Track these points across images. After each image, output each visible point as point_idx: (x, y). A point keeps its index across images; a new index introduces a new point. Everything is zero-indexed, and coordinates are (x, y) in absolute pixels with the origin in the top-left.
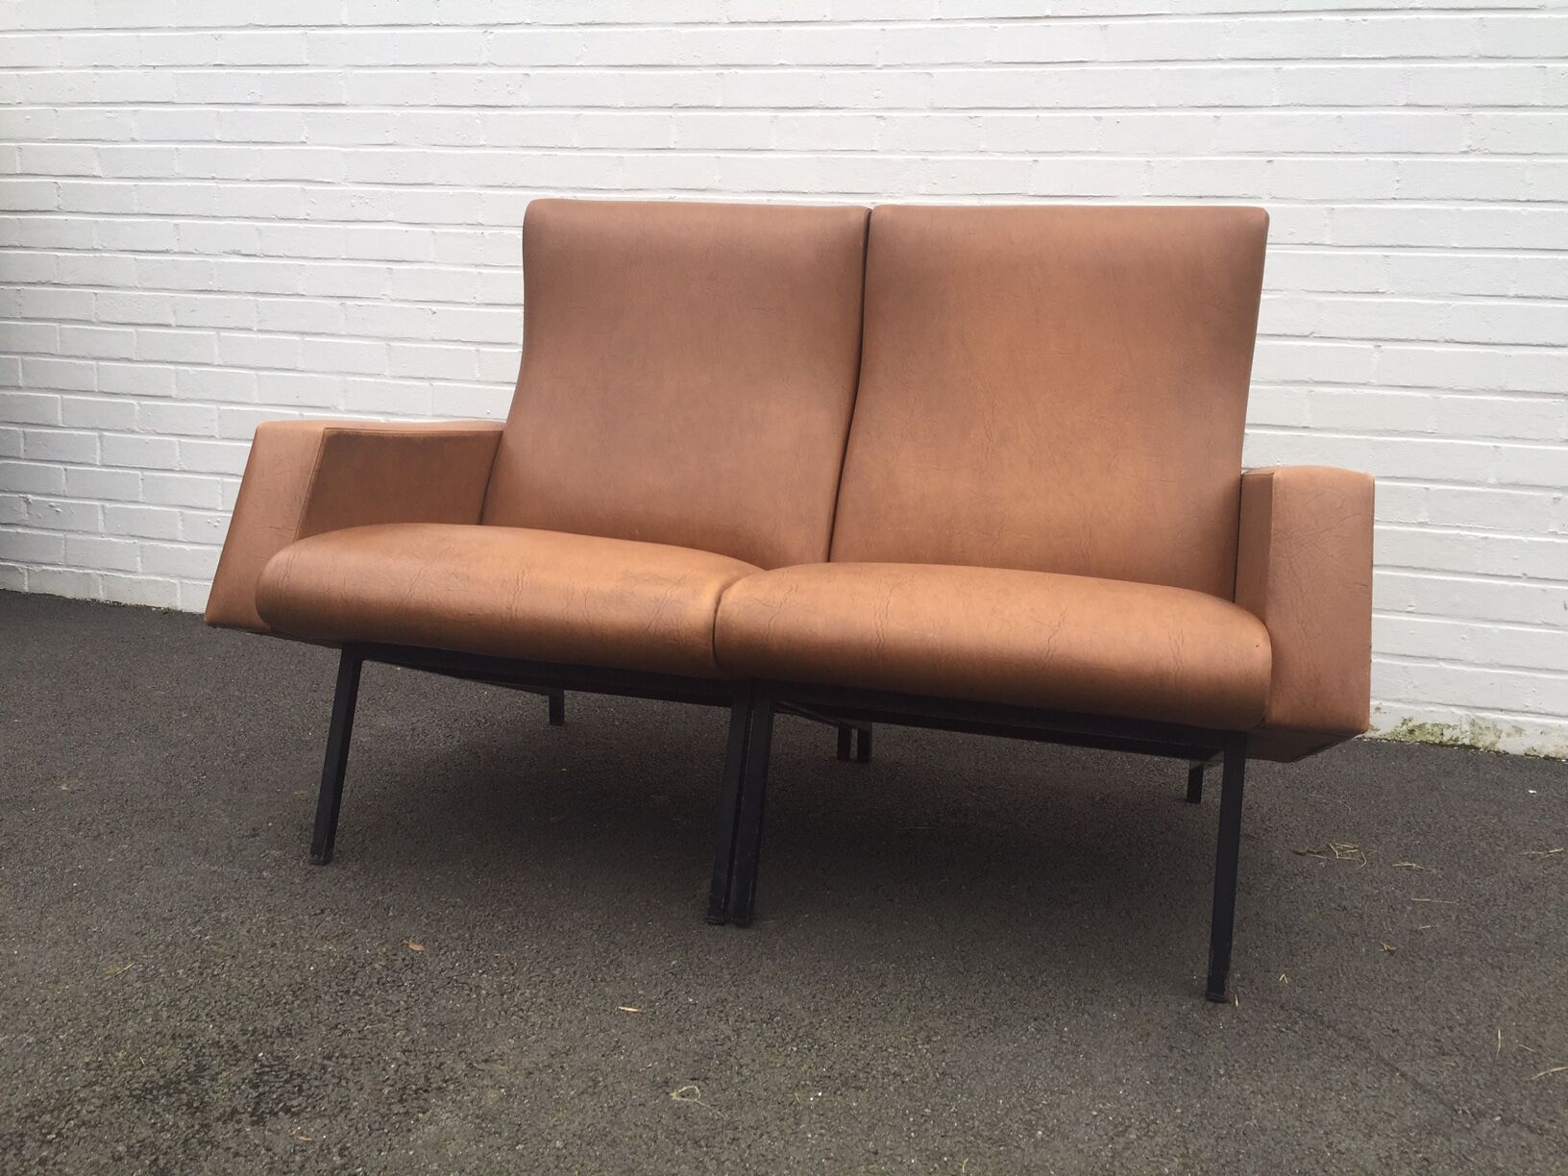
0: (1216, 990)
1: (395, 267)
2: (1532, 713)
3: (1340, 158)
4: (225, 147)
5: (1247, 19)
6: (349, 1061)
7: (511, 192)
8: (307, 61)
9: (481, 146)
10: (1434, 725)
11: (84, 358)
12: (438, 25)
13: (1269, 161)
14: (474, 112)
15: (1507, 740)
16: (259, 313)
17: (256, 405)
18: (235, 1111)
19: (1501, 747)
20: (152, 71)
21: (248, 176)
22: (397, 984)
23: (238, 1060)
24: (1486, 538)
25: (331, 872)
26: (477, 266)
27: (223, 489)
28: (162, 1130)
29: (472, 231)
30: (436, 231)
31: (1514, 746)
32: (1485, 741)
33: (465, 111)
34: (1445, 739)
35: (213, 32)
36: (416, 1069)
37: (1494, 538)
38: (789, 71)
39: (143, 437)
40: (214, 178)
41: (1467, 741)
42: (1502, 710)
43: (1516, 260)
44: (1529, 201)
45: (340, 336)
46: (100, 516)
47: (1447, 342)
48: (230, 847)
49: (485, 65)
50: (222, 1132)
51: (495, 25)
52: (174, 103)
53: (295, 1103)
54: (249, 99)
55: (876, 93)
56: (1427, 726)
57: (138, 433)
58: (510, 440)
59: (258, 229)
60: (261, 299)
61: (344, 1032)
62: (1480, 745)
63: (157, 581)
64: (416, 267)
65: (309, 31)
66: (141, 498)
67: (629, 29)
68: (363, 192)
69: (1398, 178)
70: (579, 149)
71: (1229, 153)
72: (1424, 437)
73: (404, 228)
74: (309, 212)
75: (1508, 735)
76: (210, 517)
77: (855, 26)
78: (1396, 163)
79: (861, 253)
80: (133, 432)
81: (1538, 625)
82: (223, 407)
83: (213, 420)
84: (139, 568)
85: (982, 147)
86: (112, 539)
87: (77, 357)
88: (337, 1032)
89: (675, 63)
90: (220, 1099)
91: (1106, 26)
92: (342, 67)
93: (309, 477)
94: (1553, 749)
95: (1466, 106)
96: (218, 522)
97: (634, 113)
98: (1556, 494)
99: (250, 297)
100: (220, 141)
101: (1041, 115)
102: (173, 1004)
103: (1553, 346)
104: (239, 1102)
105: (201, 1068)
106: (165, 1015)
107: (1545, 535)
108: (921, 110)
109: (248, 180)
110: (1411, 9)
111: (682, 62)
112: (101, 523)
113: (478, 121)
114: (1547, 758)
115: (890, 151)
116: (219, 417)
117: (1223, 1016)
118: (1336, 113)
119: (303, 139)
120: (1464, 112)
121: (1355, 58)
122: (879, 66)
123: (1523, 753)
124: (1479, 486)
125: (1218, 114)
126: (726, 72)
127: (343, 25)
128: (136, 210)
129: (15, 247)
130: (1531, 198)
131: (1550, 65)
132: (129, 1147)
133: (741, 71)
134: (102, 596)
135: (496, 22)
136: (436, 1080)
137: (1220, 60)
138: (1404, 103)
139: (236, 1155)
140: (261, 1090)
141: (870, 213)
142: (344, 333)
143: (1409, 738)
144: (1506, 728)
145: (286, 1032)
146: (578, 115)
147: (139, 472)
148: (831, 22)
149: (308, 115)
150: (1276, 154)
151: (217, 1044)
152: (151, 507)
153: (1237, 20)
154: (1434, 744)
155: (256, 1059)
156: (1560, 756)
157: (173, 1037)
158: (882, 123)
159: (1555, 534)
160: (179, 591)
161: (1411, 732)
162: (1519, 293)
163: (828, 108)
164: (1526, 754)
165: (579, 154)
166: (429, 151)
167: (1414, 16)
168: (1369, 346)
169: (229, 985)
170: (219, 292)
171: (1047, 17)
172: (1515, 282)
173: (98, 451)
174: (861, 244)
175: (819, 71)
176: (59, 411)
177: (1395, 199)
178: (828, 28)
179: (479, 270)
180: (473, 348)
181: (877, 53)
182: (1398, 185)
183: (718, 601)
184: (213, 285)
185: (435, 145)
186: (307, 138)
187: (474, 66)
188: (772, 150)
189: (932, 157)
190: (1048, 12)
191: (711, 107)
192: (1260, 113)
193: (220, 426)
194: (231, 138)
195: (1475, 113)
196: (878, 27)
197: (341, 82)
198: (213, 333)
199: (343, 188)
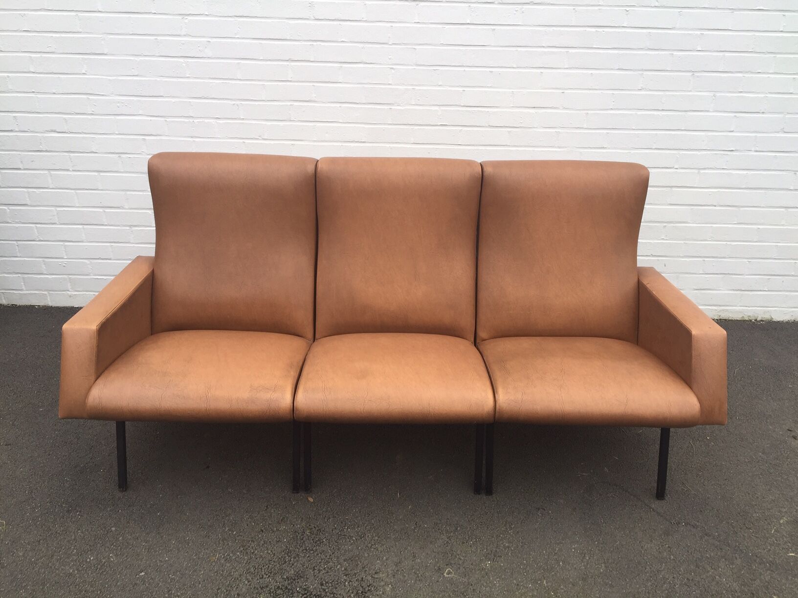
1: (147, 138)
3: (591, 92)
4: (37, 75)
5: (555, 28)
7: (207, 101)
8: (80, 30)
9: (187, 77)
12: (155, 13)
13: (563, 92)
14: (181, 60)
16: (72, 162)
21: (54, 91)
26: (192, 138)
27: (65, 248)
29: (188, 120)
30: (167, 120)
33: (176, 59)
35: (21, 12)
36: (355, 582)
38: (347, 44)
39: (14, 225)
40: (34, 92)
43: (656, 134)
45: (121, 172)
49: (184, 35)
51: (188, 15)
54: (48, 50)
55: (390, 57)
57: (11, 223)
59: (65, 119)
60: (72, 155)
61: (319, 571)
63: (36, 293)
64: (158, 138)
65: (80, 14)
66: (18, 255)
67: (263, 20)
68: (123, 100)
69: (614, 100)
70: (241, 80)
71: (546, 89)
73: (149, 118)
74: (93, 110)
76: (60, 262)
77: (377, 24)
80: (8, 223)
82: (59, 209)
83: (54, 216)
84: (24, 288)
85: (440, 84)
86: (5, 275)
89: (288, 38)
91: (494, 29)
92: (102, 34)
95: (642, 70)
96: (65, 264)
97: (268, 62)
98: (664, 225)
99: (66, 154)
100: (34, 72)
102: (249, 572)
103: (667, 168)
106: (250, 578)
107: (659, 240)
108: (411, 65)
109: (54, 93)
110: (623, 27)
111: (292, 38)
113: (185, 65)
116: (57, 214)
117: (594, 494)
118: (590, 72)
119: (84, 71)
120: (641, 72)
121: (598, 48)
122: (390, 44)
125: (542, 71)
126: (315, 43)
127: (99, 11)
130: (664, 109)
131: (675, 53)
133: (323, 44)
135: (188, 13)
136: (365, 587)
137: (544, 47)
138: (617, 68)
142: (122, 171)
145: (299, 576)
146: (239, 64)
147: (15, 242)
148: (366, 21)
149: (86, 59)
150: (566, 89)
152: (26, 259)
153: (551, 29)
158: (393, 71)
159: (663, 239)
160: (49, 297)
163: (367, 63)
165: (241, 82)
166: (158, 79)
169: (261, 556)
170: (47, 151)
171: (468, 24)
172: (655, 143)
175: (362, 45)
177: (612, 109)
178: (365, 24)
179: (194, 139)
181: (389, 37)
182: (613, 103)
184: (41, 148)
185: (162, 76)
186: (86, 71)
187: (179, 36)
188: (340, 82)
189: (417, 88)
190: (468, 22)
191: (309, 61)
192: (559, 71)
193: (58, 218)
194: (41, 71)
195: (645, 73)
196: (389, 25)
197: (103, 42)
198: (46, 172)
199: (111, 98)
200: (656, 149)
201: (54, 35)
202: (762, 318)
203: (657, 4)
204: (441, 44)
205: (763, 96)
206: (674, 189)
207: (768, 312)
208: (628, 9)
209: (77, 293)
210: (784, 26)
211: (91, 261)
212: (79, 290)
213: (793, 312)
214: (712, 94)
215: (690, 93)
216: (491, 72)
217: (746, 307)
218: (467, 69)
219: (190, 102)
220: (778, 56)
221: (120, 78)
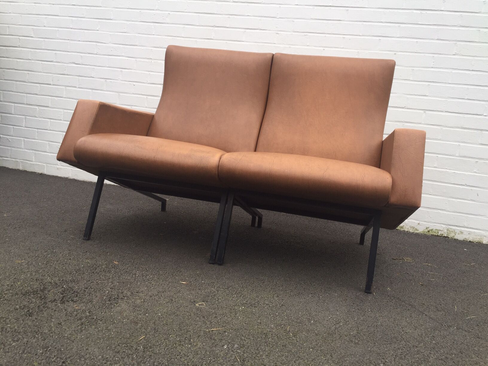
0: (368, 290)
1: (123, 70)
2: (466, 227)
3: (416, 54)
5: (391, 10)
6: (93, 290)
7: (161, 49)
8: (101, 5)
10: (436, 230)
11: (22, 93)
13: (395, 54)
14: (152, 24)
15: (458, 235)
16: (79, 82)
18: (55, 300)
19: (456, 237)
20: (52, 5)
22: (110, 272)
23: (57, 287)
24: (455, 172)
25: (89, 242)
26: (149, 71)
28: (31, 303)
29: (148, 61)
30: (137, 60)
31: (460, 237)
32: (451, 235)
33: (149, 24)
34: (439, 234)
36: (115, 293)
37: (457, 173)
38: (250, 17)
39: (39, 119)
40: (69, 40)
41: (446, 235)
42: (457, 226)
43: (468, 88)
44: (473, 70)
46: (23, 143)
47: (446, 112)
48: (57, 234)
49: (156, 10)
50: (50, 305)
52: (58, 16)
53: (75, 299)
54: (82, 16)
55: (277, 26)
56: (433, 230)
58: (156, 118)
59: (81, 56)
60: (80, 78)
61: (92, 282)
62: (449, 236)
63: (39, 164)
66: (36, 138)
68: (115, 46)
69: (434, 61)
70: (183, 37)
71: (382, 51)
72: (438, 141)
73: (127, 58)
74: (97, 51)
75: (458, 234)
76: (58, 145)
77: (272, 5)
78: (433, 56)
79: (270, 67)
80: (36, 117)
81: (469, 200)
82: (65, 111)
84: (34, 160)
85: (308, 44)
86: (26, 150)
87: (20, 92)
88: (90, 282)
89: (215, 13)
90: (50, 296)
91: (348, 10)
92: (112, 8)
93: (93, 116)
94: (472, 239)
95: (456, 41)
97: (201, 27)
98: (477, 160)
99: (77, 77)
100: (72, 28)
101: (326, 36)
102: (37, 272)
103: (478, 115)
104: (57, 297)
105: (45, 288)
106: (34, 274)
107: (472, 173)
108: (290, 32)
109: (79, 41)
110: (440, 10)
112: (23, 145)
113: (153, 27)
114: (470, 242)
115: (280, 44)
117: (370, 297)
118: (416, 40)
119: (98, 29)
122: (278, 18)
123: (462, 240)
124: (453, 156)
125: (380, 39)
126: (231, 16)
128: (43, 48)
129: (4, 57)
130: (474, 69)
131: (481, 30)
132: (20, 307)
133: (235, 17)
134: (21, 168)
136: (121, 296)
137: (382, 22)
138: (437, 39)
139: (55, 311)
140: (64, 295)
141: (273, 55)
142: (105, 90)
143: (428, 233)
144: (458, 232)
145: (73, 281)
147: (36, 130)
148: (264, 3)
149: (100, 22)
150: (397, 52)
151: (51, 283)
152: (40, 141)
153: (388, 10)
154: (435, 236)
155: (63, 287)
156: (474, 241)
157: (36, 280)
158: (278, 35)
159: (475, 172)
160: (46, 168)
161: (429, 231)
162: (469, 98)
163: (261, 30)
164: (463, 240)
165: (183, 39)
166: (136, 35)
167: (441, 12)
168: (422, 112)
169: (55, 268)
170: (67, 75)
171: (330, 6)
172: (467, 95)
173: (24, 123)
174: (270, 64)
175: (259, 18)
176: (13, 109)
177: (432, 67)
178: (263, 5)
179: (150, 73)
180: (145, 97)
181: (278, 14)
182: (433, 63)
183: (220, 158)
184: (65, 72)
185: (139, 33)
186: (99, 29)
187: (153, 10)
188: (243, 41)
189: (292, 46)
190: (330, 5)
191: (226, 27)
192: (393, 39)
193: (63, 117)
194: (75, 28)
195: (458, 43)
196: (278, 6)
198: (64, 87)
199: (109, 45)
200: (468, 99)
204: (311, 18)
206: (484, 132)
209: (62, 167)
216: (344, 38)
218: (327, 35)
219: (152, 49)
221: (116, 34)
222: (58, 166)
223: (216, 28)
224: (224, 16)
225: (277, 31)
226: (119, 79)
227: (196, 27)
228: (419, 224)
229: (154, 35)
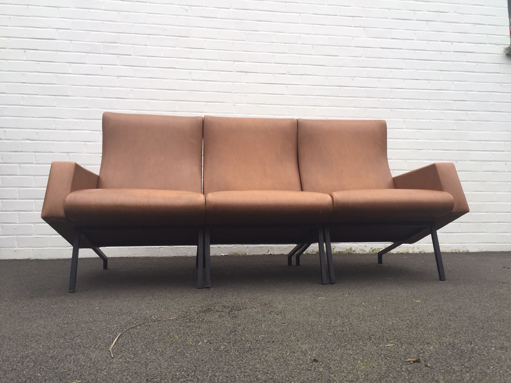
1: (87, 143)
4: (24, 107)
8: (57, 83)
10: (377, 249)
12: (102, 75)
14: (115, 100)
16: (36, 158)
17: (34, 187)
21: (33, 116)
27: (19, 216)
33: (112, 99)
35: (22, 73)
38: (210, 93)
40: (20, 116)
49: (118, 87)
52: (5, 93)
54: (35, 93)
55: (233, 99)
56: (376, 249)
59: (37, 132)
60: (37, 154)
64: (95, 143)
65: (57, 74)
68: (76, 121)
70: (148, 110)
73: (91, 132)
74: (56, 127)
76: (13, 226)
77: (226, 83)
82: (20, 189)
83: (16, 193)
85: (261, 113)
89: (177, 89)
94: (402, 251)
95: (365, 107)
96: (17, 227)
99: (34, 153)
108: (245, 104)
109: (33, 117)
111: (179, 89)
113: (116, 102)
114: (401, 253)
115: (238, 113)
116: (19, 192)
118: (340, 108)
119: (54, 105)
120: (365, 109)
122: (233, 92)
125: (314, 108)
126: (192, 92)
127: (70, 73)
131: (380, 99)
135: (121, 75)
137: (314, 95)
143: (372, 253)
146: (148, 102)
149: (57, 98)
158: (235, 107)
161: (373, 251)
166: (99, 110)
170: (21, 152)
171: (274, 84)
175: (217, 93)
178: (219, 83)
181: (232, 89)
184: (18, 149)
185: (101, 108)
186: (56, 105)
187: (115, 87)
190: (274, 83)
191: (188, 101)
193: (19, 195)
194: (28, 104)
195: (367, 109)
196: (232, 83)
197: (69, 90)
198: (17, 165)
199: (69, 120)
201: (40, 85)
202: (463, 251)
203: (367, 76)
205: (429, 121)
207: (465, 246)
208: (353, 78)
209: (21, 249)
210: (430, 87)
211: (36, 224)
212: (22, 246)
213: (479, 246)
214: (403, 120)
215: (392, 119)
216: (288, 107)
217: (452, 243)
218: (275, 106)
220: (431, 101)
221: (76, 109)
222: (15, 249)
223: (179, 102)
224: (185, 92)
225: (234, 103)
226: (83, 152)
227: (160, 101)
228: (365, 246)
229: (118, 109)
